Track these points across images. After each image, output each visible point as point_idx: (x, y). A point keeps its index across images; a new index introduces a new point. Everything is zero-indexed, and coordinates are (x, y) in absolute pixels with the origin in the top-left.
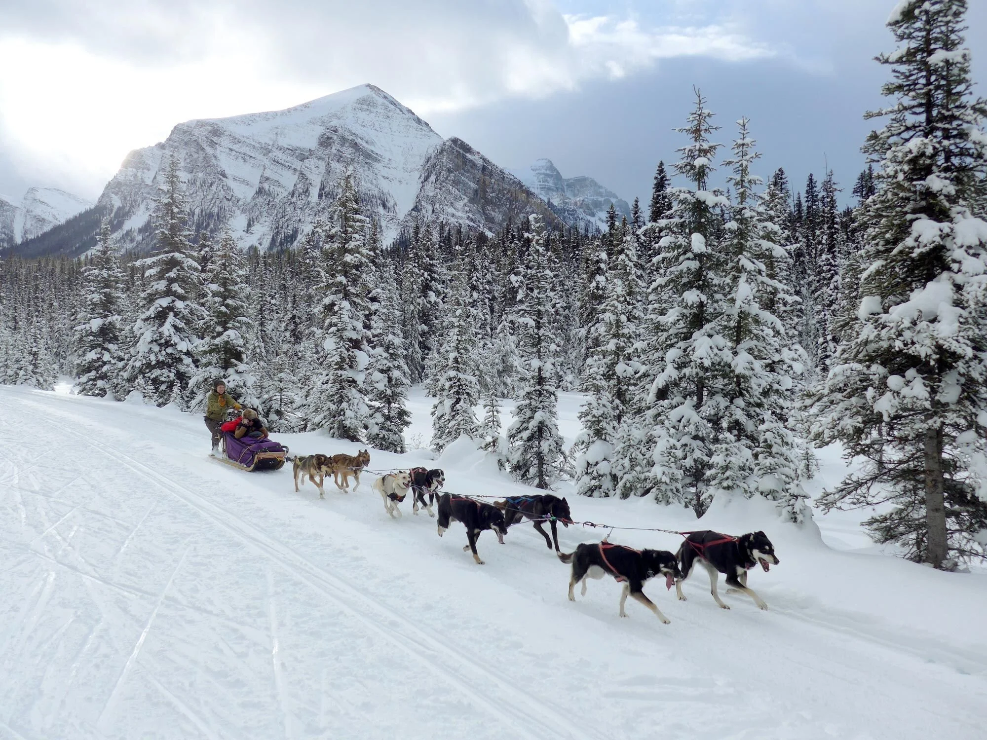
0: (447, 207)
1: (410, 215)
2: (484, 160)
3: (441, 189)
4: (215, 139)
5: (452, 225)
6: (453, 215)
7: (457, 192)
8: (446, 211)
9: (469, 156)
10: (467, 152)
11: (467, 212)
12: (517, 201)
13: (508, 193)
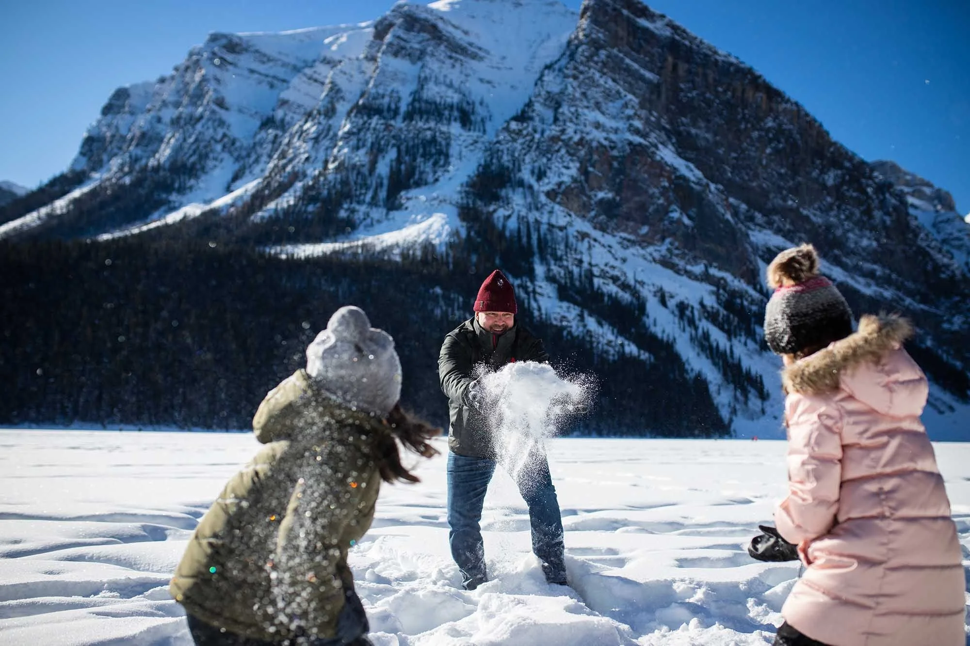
0: (586, 111)
1: (507, 129)
2: (675, 28)
3: (575, 78)
4: (229, 57)
5: (594, 144)
6: (598, 126)
7: (610, 82)
8: (582, 118)
9: (643, 22)
10: (639, 17)
11: (629, 118)
12: (745, 107)
13: (725, 92)
